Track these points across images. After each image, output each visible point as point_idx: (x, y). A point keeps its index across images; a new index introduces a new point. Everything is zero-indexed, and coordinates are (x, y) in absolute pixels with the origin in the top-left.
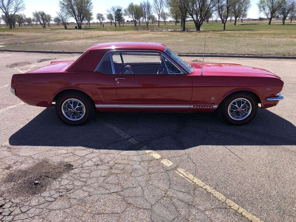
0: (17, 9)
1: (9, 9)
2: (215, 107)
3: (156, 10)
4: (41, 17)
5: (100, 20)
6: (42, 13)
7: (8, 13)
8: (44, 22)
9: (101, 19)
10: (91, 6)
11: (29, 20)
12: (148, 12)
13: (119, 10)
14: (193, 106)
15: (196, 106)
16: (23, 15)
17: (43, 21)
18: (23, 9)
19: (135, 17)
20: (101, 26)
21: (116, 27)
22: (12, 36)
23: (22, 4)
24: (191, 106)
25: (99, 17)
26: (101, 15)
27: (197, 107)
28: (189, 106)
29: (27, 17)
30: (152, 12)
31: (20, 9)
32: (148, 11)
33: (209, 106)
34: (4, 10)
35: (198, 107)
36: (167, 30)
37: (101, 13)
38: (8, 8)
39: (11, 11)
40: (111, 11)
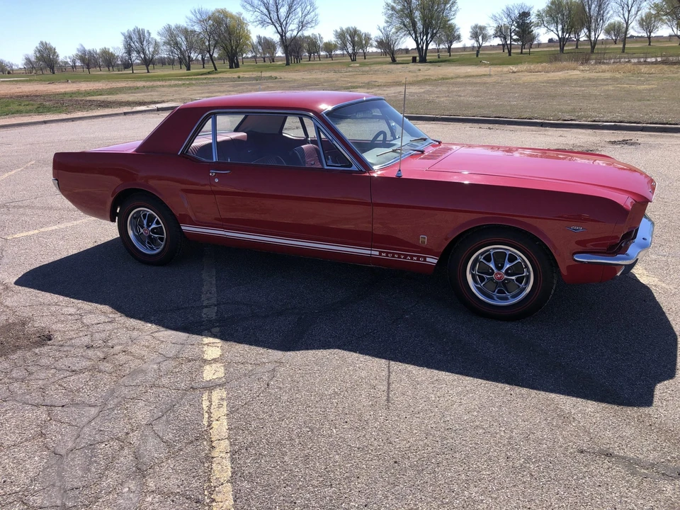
0: (302, 25)
1: (288, 25)
2: (432, 260)
3: (620, 9)
4: (349, 38)
5: (477, 41)
6: (352, 30)
7: (285, 34)
8: (354, 50)
9: (480, 38)
10: (453, 9)
11: (329, 47)
12: (598, 14)
13: (525, 15)
14: (377, 253)
15: (384, 252)
16: (318, 36)
17: (354, 47)
18: (313, 25)
19: (563, 29)
20: (476, 55)
21: (510, 55)
22: (277, 80)
23: (313, 14)
24: (373, 253)
25: (477, 33)
26: (482, 28)
27: (387, 256)
28: (369, 252)
29: (326, 40)
30: (609, 15)
31: (309, 26)
32: (599, 11)
33: (415, 256)
34: (279, 29)
35: (390, 257)
36: (642, 60)
37: (481, 24)
38: (286, 24)
39: (292, 30)
40: (501, 19)
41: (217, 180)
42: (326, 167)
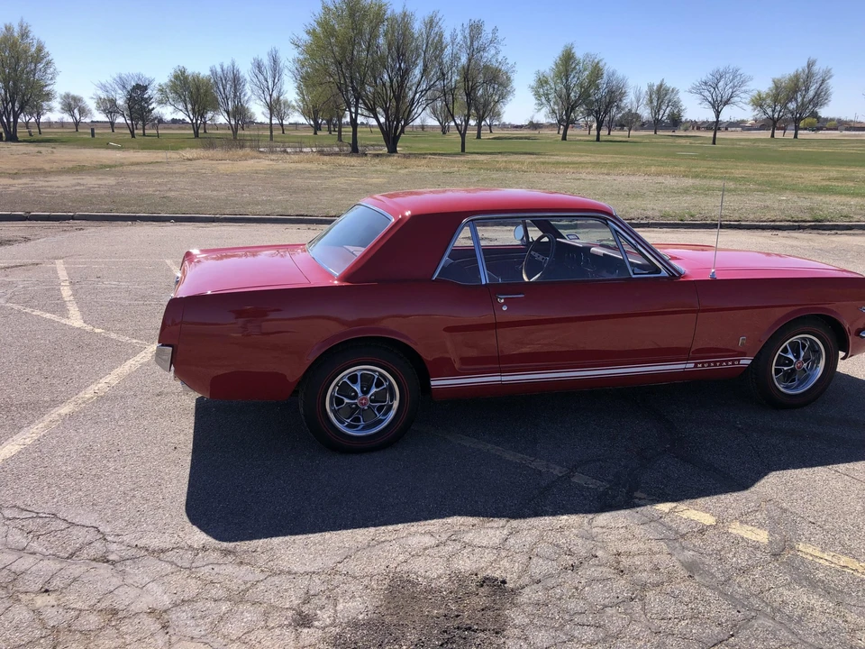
2: (746, 362)
3: (261, 92)
5: (73, 116)
9: (76, 111)
10: (48, 71)
12: (235, 96)
13: (141, 88)
14: (692, 365)
15: (699, 363)
19: (193, 109)
20: (79, 134)
21: (133, 136)
24: (688, 366)
25: (69, 105)
26: (77, 100)
27: (703, 366)
28: (683, 366)
30: (246, 98)
32: (236, 93)
33: (730, 361)
35: (706, 367)
36: (298, 150)
40: (115, 90)
41: (505, 308)
42: (634, 276)
